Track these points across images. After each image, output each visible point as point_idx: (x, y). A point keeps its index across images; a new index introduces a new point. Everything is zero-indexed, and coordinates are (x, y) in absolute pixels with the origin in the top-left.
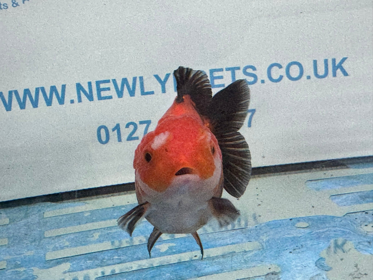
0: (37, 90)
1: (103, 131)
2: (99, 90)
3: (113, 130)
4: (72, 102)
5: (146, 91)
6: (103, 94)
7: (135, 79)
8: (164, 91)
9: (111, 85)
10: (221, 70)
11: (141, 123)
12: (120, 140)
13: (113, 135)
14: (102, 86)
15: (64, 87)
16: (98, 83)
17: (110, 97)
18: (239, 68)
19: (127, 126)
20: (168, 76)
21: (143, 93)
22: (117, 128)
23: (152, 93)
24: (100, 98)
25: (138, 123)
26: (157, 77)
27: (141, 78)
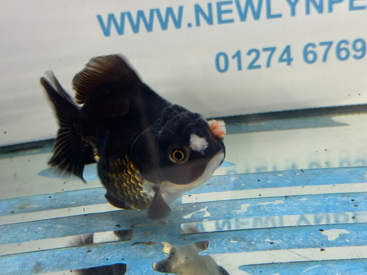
1: (222, 59)
2: (220, 12)
3: (234, 57)
4: (190, 25)
5: (274, 12)
6: (225, 17)
8: (293, 13)
9: (233, 7)
11: (265, 50)
12: (240, 68)
13: (233, 63)
14: (224, 8)
15: (181, 9)
16: (219, 5)
17: (232, 21)
19: (249, 53)
22: (238, 55)
23: (279, 16)
24: (221, 21)
25: (260, 50)
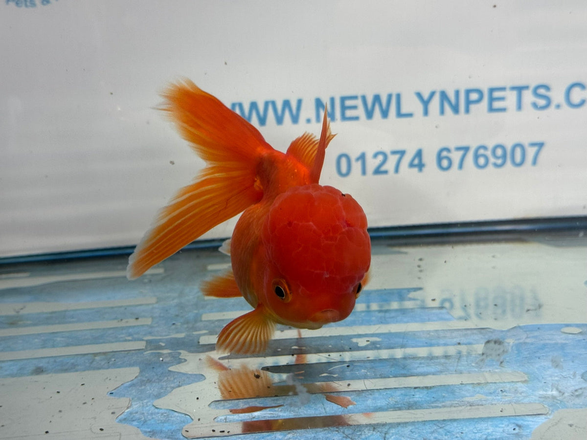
0: (266, 104)
1: (344, 161)
2: (344, 108)
3: (357, 159)
4: (309, 121)
5: (404, 110)
6: (349, 113)
7: (390, 97)
8: (426, 113)
9: (359, 102)
10: (503, 89)
11: (394, 153)
12: (364, 172)
13: (357, 167)
14: (348, 103)
15: (300, 102)
16: (343, 99)
17: (356, 118)
18: (527, 88)
19: (376, 155)
20: (432, 94)
21: (399, 114)
22: (362, 158)
23: (410, 115)
24: (344, 118)
25: (388, 153)
26: (419, 95)
27: (398, 96)
